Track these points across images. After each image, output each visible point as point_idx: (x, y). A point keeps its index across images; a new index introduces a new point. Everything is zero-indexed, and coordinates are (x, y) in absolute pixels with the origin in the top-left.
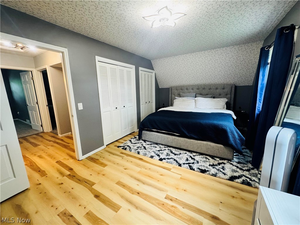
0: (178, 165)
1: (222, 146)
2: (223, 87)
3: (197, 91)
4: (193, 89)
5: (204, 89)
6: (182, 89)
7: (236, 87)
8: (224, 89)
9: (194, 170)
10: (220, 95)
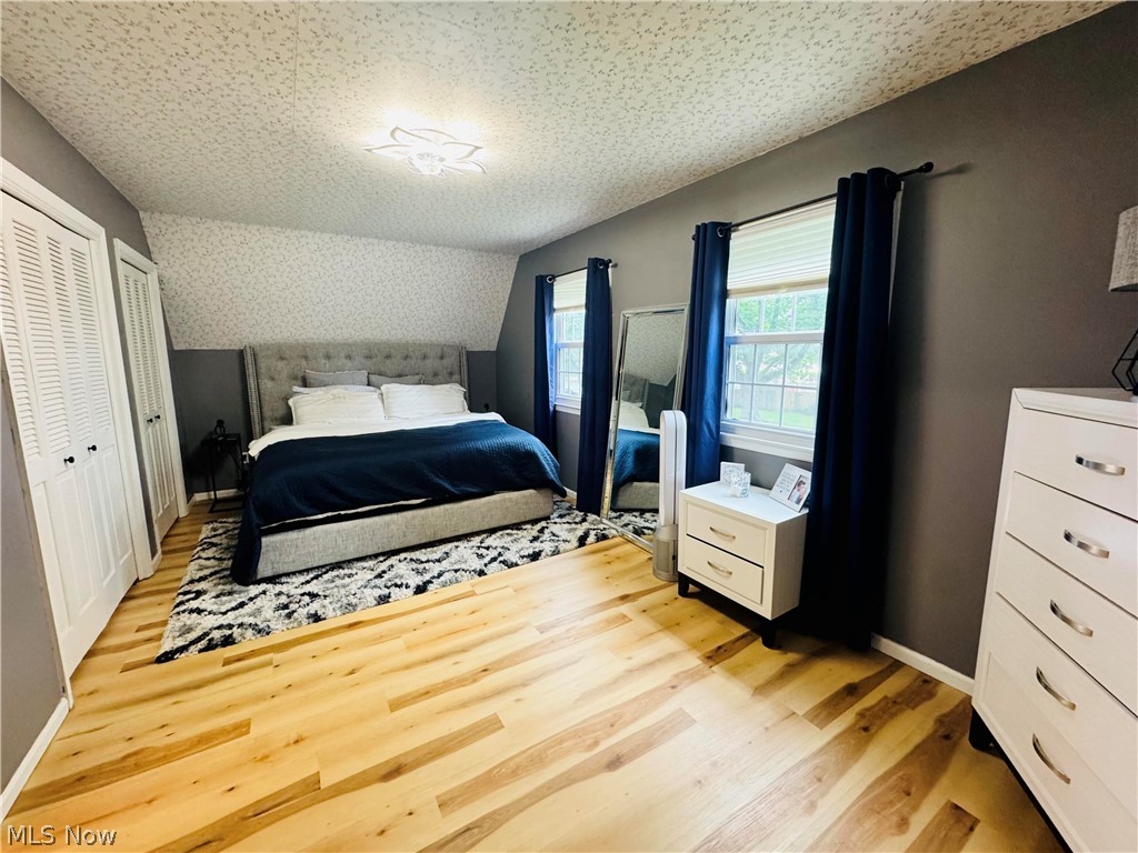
0: (476, 576)
1: (532, 491)
2: (439, 354)
3: (369, 363)
4: (349, 357)
5: (388, 357)
6: (306, 358)
7: (469, 354)
8: (442, 358)
9: (517, 565)
10: (436, 375)
